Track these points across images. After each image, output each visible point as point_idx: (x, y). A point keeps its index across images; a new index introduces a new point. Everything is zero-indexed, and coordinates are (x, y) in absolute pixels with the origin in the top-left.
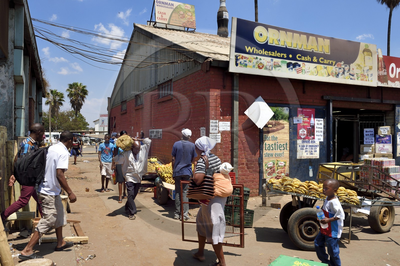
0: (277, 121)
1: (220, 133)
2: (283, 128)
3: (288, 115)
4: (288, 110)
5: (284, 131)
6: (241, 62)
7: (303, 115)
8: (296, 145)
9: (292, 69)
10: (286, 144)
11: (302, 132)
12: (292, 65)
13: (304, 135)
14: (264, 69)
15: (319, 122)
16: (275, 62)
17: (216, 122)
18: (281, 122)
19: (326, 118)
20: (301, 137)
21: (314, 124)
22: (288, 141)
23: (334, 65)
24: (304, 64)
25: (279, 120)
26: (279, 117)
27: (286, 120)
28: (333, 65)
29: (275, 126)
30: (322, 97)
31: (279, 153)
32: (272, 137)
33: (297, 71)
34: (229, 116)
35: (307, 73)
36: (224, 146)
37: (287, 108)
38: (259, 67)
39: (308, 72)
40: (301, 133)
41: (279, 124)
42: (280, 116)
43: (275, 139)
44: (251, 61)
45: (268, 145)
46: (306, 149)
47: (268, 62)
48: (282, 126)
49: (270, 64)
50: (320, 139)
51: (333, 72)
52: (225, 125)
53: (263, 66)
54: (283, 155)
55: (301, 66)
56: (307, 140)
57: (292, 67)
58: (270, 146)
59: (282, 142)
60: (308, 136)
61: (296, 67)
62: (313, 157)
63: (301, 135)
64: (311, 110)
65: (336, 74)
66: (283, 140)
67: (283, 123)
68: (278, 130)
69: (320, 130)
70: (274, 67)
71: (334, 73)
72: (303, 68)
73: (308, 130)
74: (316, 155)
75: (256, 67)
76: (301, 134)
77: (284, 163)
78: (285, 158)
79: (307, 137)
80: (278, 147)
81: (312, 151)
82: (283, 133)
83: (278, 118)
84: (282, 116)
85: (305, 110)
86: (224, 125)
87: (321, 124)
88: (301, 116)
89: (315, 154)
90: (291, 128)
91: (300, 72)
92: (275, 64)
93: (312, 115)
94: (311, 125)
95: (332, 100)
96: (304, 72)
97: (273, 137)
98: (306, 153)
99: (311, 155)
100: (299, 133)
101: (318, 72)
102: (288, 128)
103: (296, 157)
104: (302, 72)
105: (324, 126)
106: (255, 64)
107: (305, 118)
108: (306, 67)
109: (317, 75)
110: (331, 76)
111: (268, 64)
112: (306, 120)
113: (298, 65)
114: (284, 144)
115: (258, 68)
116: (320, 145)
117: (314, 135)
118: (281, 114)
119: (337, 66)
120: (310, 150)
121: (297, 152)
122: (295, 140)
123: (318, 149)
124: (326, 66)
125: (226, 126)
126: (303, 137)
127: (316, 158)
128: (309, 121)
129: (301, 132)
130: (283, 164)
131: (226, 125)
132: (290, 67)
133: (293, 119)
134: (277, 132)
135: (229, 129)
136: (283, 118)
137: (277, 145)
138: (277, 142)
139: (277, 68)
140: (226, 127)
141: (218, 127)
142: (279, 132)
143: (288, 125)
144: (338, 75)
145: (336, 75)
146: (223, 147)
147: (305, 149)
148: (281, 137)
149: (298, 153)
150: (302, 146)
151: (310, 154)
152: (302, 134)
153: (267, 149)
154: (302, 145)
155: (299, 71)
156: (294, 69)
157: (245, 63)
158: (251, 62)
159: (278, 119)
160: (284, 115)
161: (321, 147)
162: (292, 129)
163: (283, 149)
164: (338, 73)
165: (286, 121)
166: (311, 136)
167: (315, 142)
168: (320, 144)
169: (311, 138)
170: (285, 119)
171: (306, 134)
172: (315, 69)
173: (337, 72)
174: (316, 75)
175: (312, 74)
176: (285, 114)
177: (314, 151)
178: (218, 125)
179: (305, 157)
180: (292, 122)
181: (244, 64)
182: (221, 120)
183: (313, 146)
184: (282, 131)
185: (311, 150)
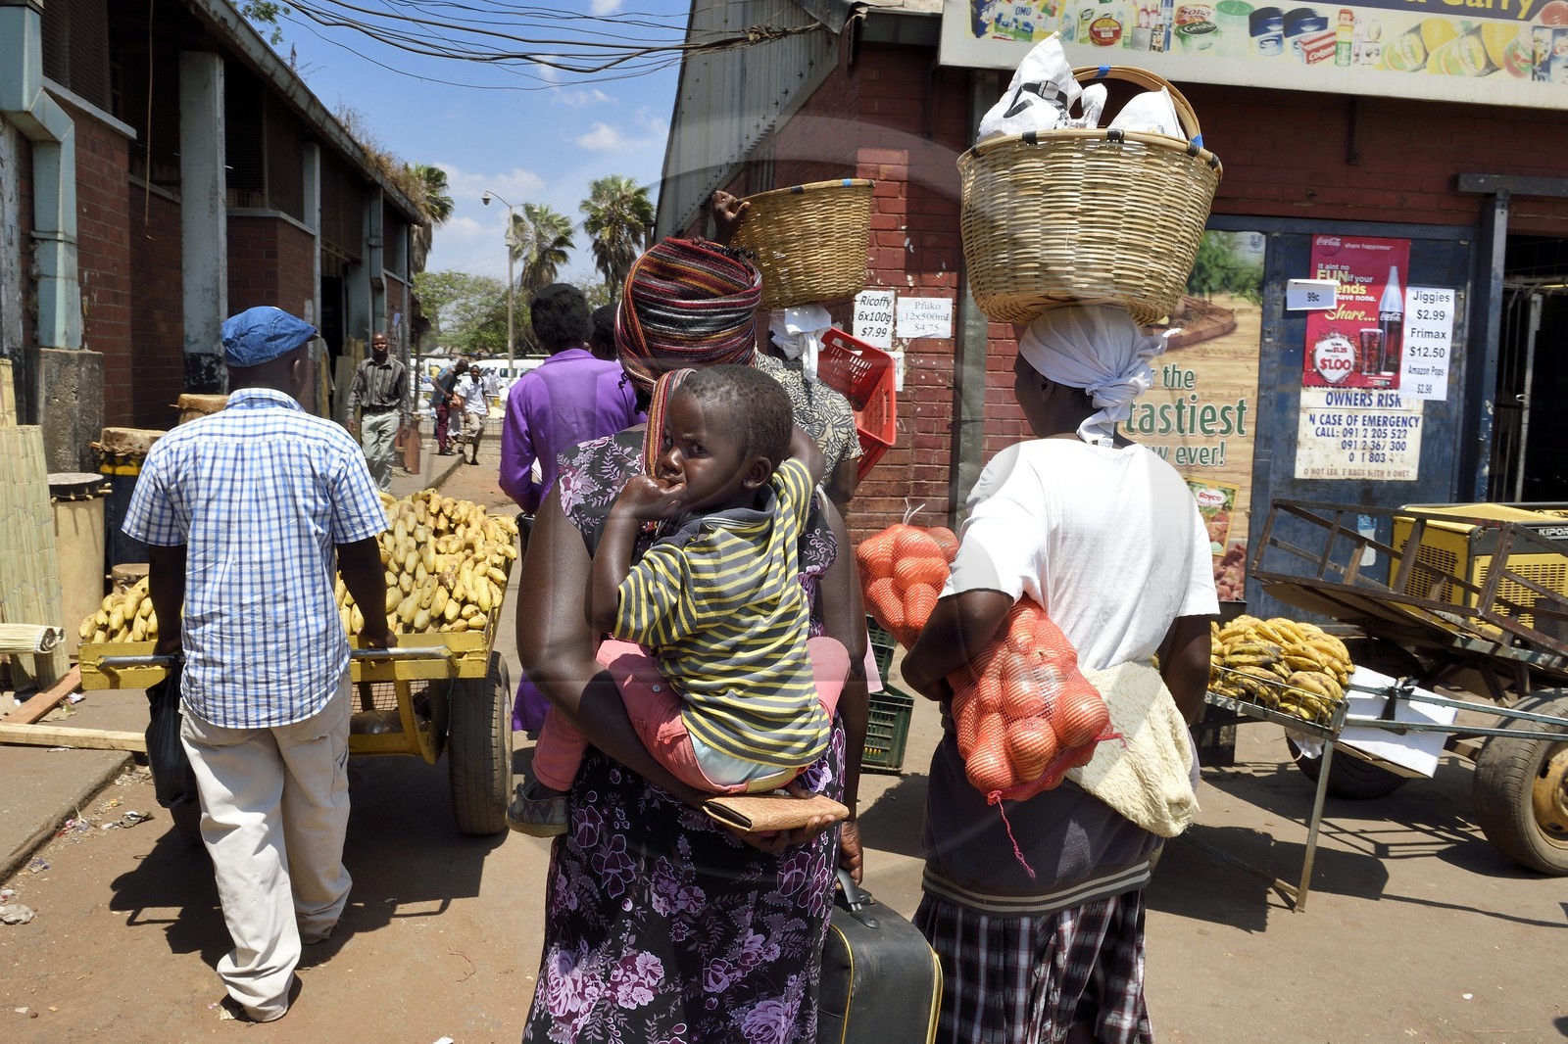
0: (1196, 296)
1: (901, 348)
2: (1229, 330)
3: (1259, 270)
4: (1262, 247)
5: (1229, 347)
6: (1000, 15)
7: (1343, 271)
8: (1292, 415)
9: (1278, 40)
10: (1241, 408)
11: (1333, 352)
12: (1278, 22)
13: (1342, 365)
14: (1125, 44)
15: (1431, 308)
16: (1182, 11)
17: (885, 300)
18: (1220, 300)
19: (1469, 285)
20: (1322, 377)
21: (1402, 315)
22: (1249, 395)
23: (1528, 18)
24: (1351, 13)
25: (1207, 294)
26: (1210, 276)
27: (1248, 293)
28: (1522, 15)
29: (1186, 323)
30: (1454, 181)
31: (1200, 447)
32: (1166, 372)
33: (1309, 53)
34: (949, 270)
35: (1363, 58)
36: (918, 406)
37: (1257, 234)
38: (1096, 37)
39: (1368, 55)
40: (1327, 356)
41: (1207, 312)
42: (1217, 275)
43: (1183, 384)
44: (1055, 9)
45: (1143, 407)
46: (1349, 432)
47: (1145, 10)
48: (1224, 321)
49: (1154, 20)
50: (1429, 389)
51: (1520, 52)
52: (925, 311)
53: (1117, 34)
54: (1218, 458)
55: (1332, 25)
56: (1355, 390)
57: (1277, 30)
58: (1152, 416)
59: (1221, 397)
60: (1362, 371)
61: (1302, 32)
62: (1382, 473)
63: (1324, 367)
64: (1387, 248)
65: (1534, 63)
66: (1223, 386)
67: (1229, 306)
68: (1198, 339)
69: (1432, 343)
70: (1179, 35)
71: (1524, 56)
72: (1343, 36)
73: (1365, 341)
74: (1404, 463)
75: (1081, 36)
76: (1323, 361)
77: (1221, 495)
78: (1232, 472)
79: (1356, 377)
80: (1197, 419)
81: (1382, 444)
82: (1226, 356)
83: (1204, 281)
84: (1227, 274)
85: (1353, 246)
86: (919, 312)
87: (1441, 315)
88: (1331, 276)
89: (1397, 459)
90: (1269, 332)
91: (1322, 53)
92: (1185, 21)
93: (1394, 271)
94: (1386, 318)
95: (1506, 192)
96: (1344, 53)
97: (1174, 372)
98: (1347, 452)
99: (1374, 466)
100: (1312, 357)
101: (1427, 55)
102: (1258, 332)
103: (1293, 470)
104: (1335, 53)
105: (1457, 327)
106: (1074, 23)
107: (1351, 283)
108: (1358, 29)
109: (1423, 66)
110: (1504, 73)
111: (1144, 19)
112: (1355, 295)
113: (1313, 23)
114: (1230, 408)
115: (1090, 44)
116: (1425, 415)
117: (1396, 369)
118: (1222, 263)
119: (1547, 17)
120: (1369, 440)
121: (1295, 445)
122: (1288, 389)
123: (1414, 437)
124: (1475, 21)
125: (932, 317)
126: (1333, 375)
127: (1398, 478)
128: (1372, 299)
129: (1322, 350)
130: (1218, 498)
131: (932, 312)
132: (1269, 31)
133: (1284, 289)
134: (1197, 347)
135: (944, 330)
136: (1231, 282)
137: (1193, 408)
138: (1194, 397)
139: (1197, 41)
140: (932, 322)
141: (892, 323)
142: (1206, 352)
143: (1259, 319)
144: (1546, 66)
145: (1536, 68)
146: (915, 411)
147: (1341, 434)
148: (1215, 374)
149: (1300, 453)
150: (1324, 421)
151: (1367, 456)
152: (1330, 361)
153: (1135, 426)
154: (1326, 412)
155: (1317, 50)
156: (1288, 41)
157: (1022, 18)
158: (1052, 14)
159: (1205, 288)
160: (1236, 271)
161: (1433, 427)
162: (1277, 336)
163: (1222, 432)
164: (1546, 57)
165: (1245, 300)
166: (1377, 373)
167: (1398, 400)
168: (1428, 412)
169: (1378, 383)
170: (1239, 287)
171: (1352, 360)
172: (1413, 37)
173: (1540, 51)
174: (1415, 70)
175: (1394, 63)
176: (1241, 265)
177: (1389, 445)
178: (895, 314)
179: (1340, 472)
180: (1281, 303)
181: (1014, 24)
182: (908, 292)
183: (1385, 422)
184: (1224, 347)
185: (1376, 440)
